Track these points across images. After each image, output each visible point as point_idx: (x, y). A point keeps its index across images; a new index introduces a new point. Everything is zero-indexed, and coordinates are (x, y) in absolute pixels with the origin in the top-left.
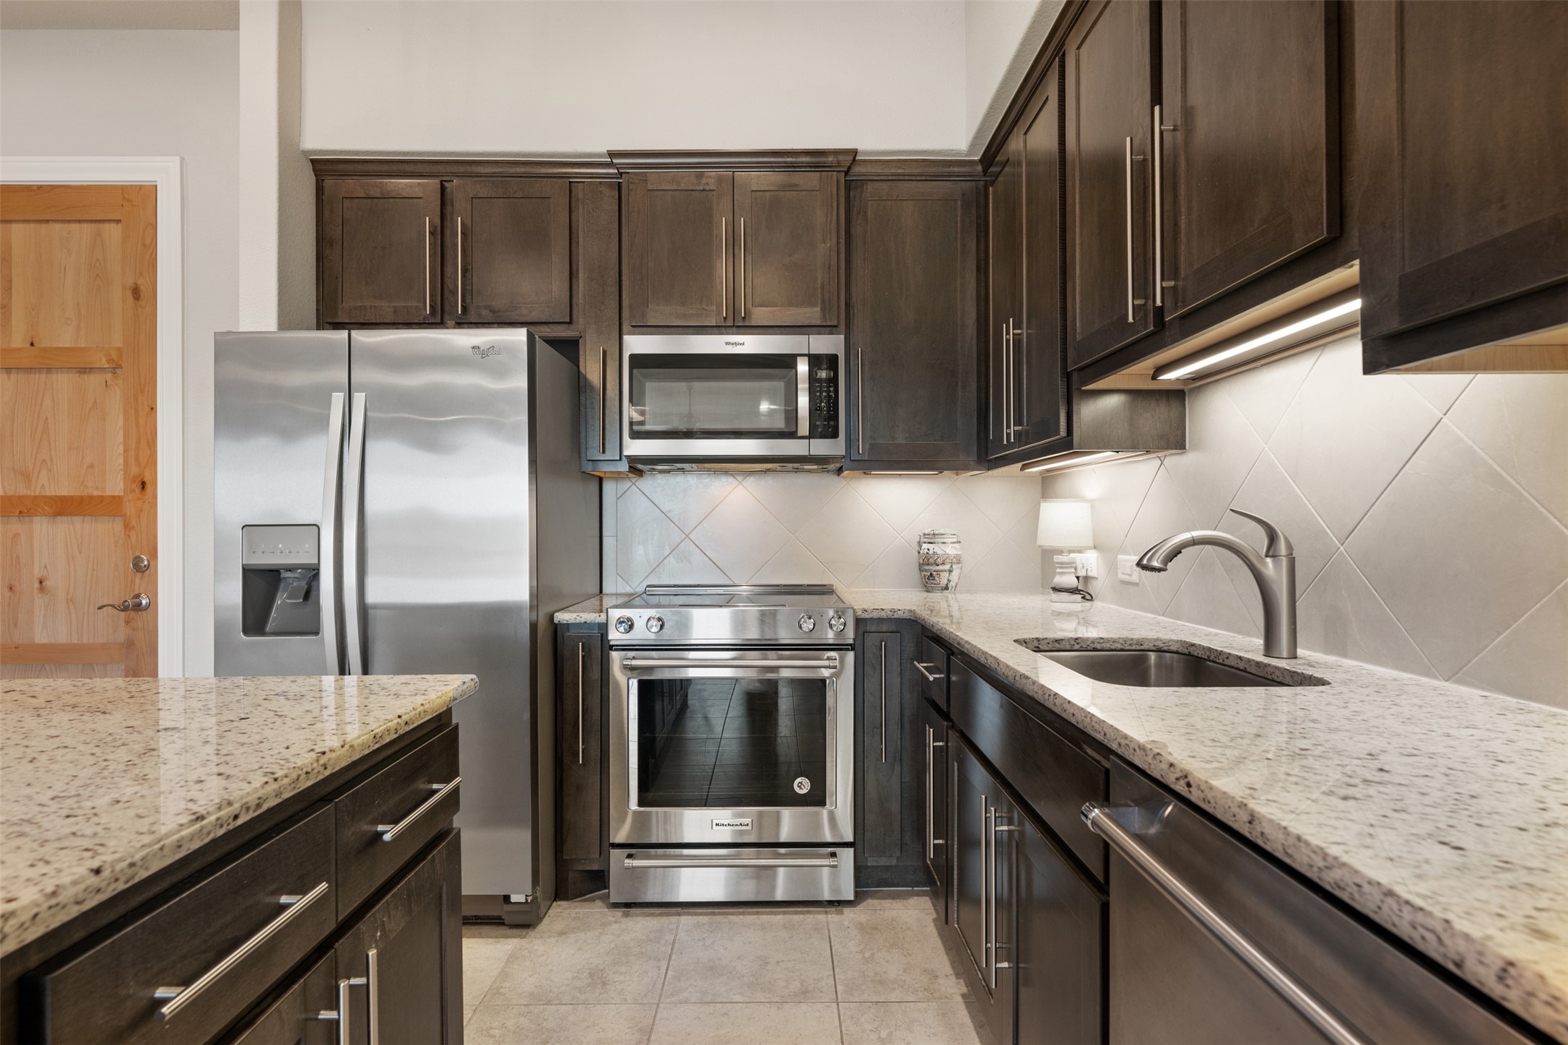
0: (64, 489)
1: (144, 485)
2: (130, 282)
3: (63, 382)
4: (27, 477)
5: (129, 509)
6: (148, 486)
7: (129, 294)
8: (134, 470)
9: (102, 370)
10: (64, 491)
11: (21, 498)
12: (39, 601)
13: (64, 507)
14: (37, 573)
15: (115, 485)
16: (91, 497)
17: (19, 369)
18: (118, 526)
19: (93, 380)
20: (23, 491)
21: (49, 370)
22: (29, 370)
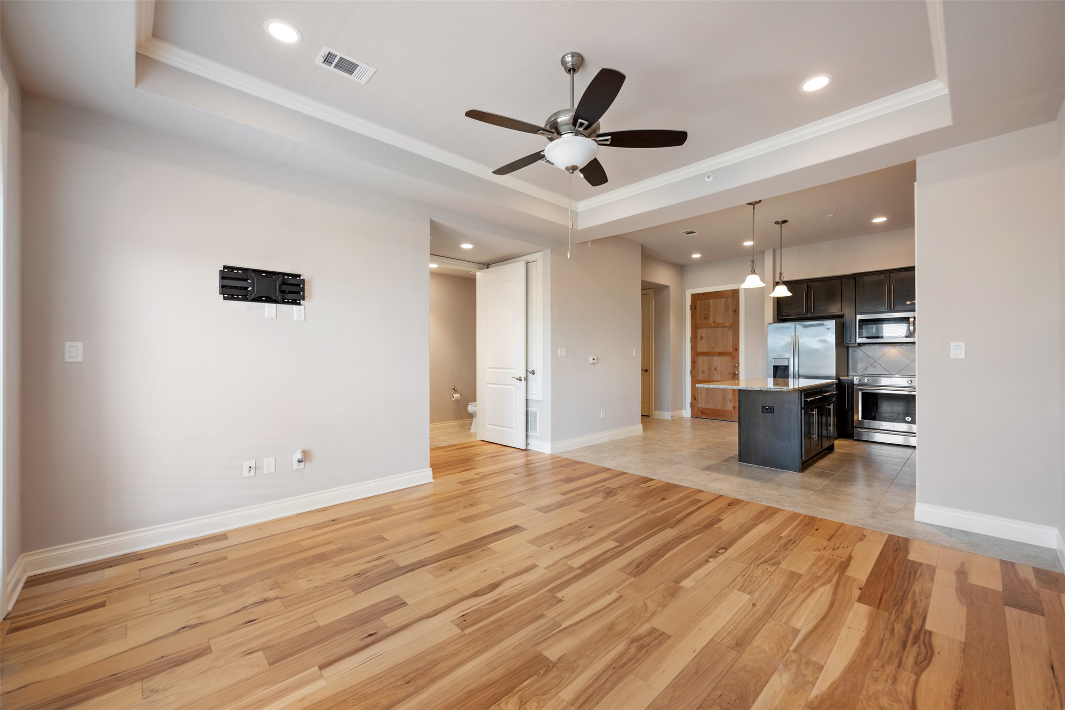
0: (720, 350)
1: (737, 349)
2: (734, 309)
3: (720, 329)
4: (713, 348)
5: (734, 354)
6: (738, 350)
7: (734, 312)
8: (734, 346)
9: (728, 327)
10: (720, 351)
11: (712, 352)
12: (715, 372)
13: (721, 354)
14: (715, 366)
15: (730, 350)
16: (726, 352)
17: (711, 327)
18: (731, 358)
19: (726, 329)
20: (712, 351)
21: (717, 327)
22: (713, 327)
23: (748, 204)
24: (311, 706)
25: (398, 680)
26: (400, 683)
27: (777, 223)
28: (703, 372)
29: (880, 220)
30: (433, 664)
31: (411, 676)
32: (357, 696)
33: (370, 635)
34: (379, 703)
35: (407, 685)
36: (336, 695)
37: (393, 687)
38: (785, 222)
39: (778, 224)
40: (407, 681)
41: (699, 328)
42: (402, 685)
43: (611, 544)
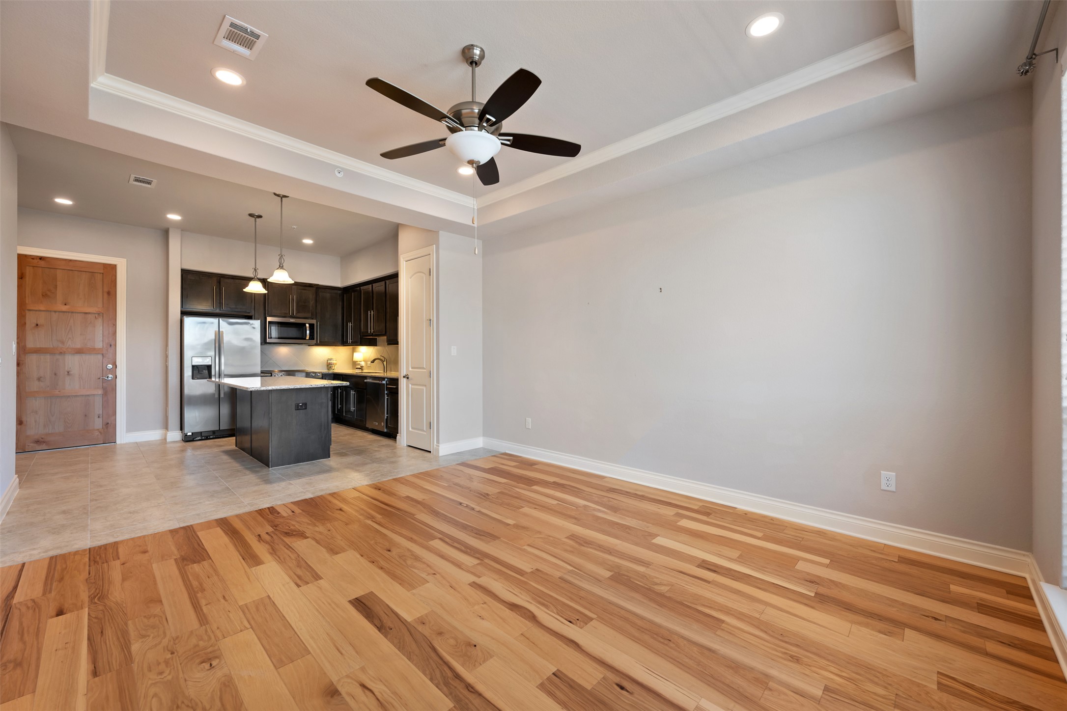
1: (111, 346)
2: (106, 290)
3: (78, 316)
4: (62, 343)
5: (105, 352)
6: (113, 346)
7: (106, 294)
8: (107, 341)
9: (94, 313)
10: (79, 347)
11: (61, 348)
13: (81, 351)
15: (99, 346)
16: (90, 349)
17: (60, 312)
18: (100, 357)
19: (90, 316)
20: (61, 346)
21: (72, 312)
22: (65, 312)
23: (274, 193)
24: (732, 700)
25: (671, 648)
26: (672, 645)
27: (251, 215)
28: (39, 379)
29: (308, 241)
30: (642, 630)
31: (662, 640)
32: (702, 669)
33: (622, 688)
34: (698, 652)
35: (672, 640)
36: (709, 685)
37: (679, 648)
38: (260, 217)
39: (253, 217)
40: (669, 641)
41: (29, 310)
42: (674, 643)
43: (437, 544)
